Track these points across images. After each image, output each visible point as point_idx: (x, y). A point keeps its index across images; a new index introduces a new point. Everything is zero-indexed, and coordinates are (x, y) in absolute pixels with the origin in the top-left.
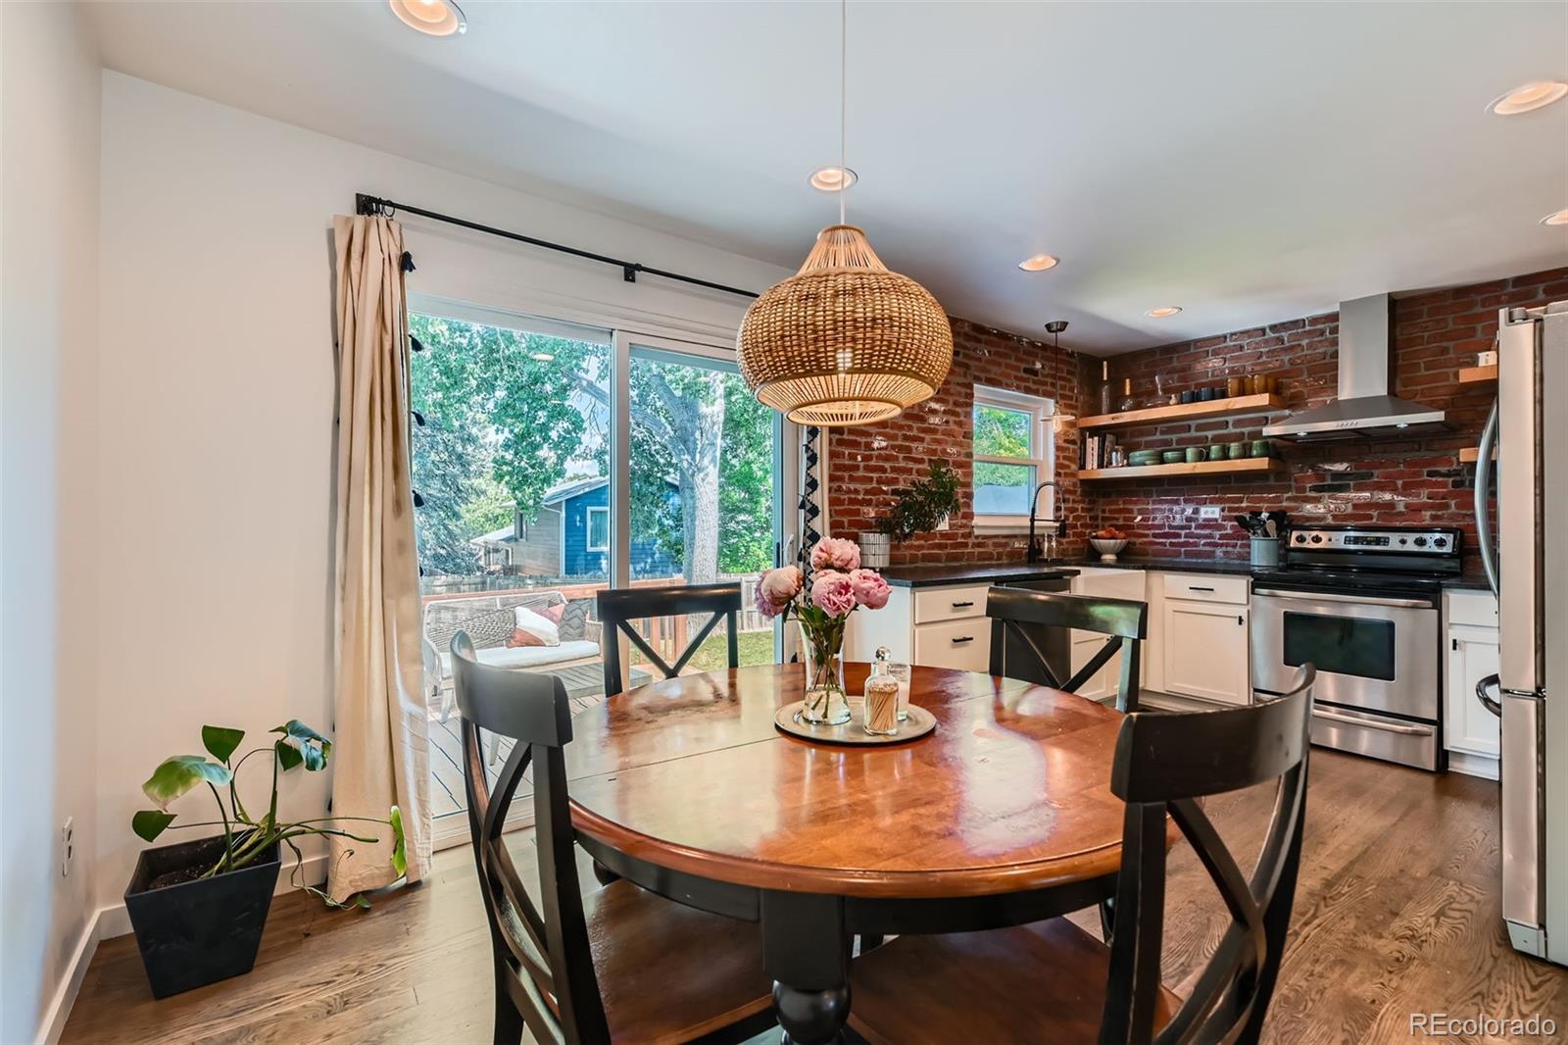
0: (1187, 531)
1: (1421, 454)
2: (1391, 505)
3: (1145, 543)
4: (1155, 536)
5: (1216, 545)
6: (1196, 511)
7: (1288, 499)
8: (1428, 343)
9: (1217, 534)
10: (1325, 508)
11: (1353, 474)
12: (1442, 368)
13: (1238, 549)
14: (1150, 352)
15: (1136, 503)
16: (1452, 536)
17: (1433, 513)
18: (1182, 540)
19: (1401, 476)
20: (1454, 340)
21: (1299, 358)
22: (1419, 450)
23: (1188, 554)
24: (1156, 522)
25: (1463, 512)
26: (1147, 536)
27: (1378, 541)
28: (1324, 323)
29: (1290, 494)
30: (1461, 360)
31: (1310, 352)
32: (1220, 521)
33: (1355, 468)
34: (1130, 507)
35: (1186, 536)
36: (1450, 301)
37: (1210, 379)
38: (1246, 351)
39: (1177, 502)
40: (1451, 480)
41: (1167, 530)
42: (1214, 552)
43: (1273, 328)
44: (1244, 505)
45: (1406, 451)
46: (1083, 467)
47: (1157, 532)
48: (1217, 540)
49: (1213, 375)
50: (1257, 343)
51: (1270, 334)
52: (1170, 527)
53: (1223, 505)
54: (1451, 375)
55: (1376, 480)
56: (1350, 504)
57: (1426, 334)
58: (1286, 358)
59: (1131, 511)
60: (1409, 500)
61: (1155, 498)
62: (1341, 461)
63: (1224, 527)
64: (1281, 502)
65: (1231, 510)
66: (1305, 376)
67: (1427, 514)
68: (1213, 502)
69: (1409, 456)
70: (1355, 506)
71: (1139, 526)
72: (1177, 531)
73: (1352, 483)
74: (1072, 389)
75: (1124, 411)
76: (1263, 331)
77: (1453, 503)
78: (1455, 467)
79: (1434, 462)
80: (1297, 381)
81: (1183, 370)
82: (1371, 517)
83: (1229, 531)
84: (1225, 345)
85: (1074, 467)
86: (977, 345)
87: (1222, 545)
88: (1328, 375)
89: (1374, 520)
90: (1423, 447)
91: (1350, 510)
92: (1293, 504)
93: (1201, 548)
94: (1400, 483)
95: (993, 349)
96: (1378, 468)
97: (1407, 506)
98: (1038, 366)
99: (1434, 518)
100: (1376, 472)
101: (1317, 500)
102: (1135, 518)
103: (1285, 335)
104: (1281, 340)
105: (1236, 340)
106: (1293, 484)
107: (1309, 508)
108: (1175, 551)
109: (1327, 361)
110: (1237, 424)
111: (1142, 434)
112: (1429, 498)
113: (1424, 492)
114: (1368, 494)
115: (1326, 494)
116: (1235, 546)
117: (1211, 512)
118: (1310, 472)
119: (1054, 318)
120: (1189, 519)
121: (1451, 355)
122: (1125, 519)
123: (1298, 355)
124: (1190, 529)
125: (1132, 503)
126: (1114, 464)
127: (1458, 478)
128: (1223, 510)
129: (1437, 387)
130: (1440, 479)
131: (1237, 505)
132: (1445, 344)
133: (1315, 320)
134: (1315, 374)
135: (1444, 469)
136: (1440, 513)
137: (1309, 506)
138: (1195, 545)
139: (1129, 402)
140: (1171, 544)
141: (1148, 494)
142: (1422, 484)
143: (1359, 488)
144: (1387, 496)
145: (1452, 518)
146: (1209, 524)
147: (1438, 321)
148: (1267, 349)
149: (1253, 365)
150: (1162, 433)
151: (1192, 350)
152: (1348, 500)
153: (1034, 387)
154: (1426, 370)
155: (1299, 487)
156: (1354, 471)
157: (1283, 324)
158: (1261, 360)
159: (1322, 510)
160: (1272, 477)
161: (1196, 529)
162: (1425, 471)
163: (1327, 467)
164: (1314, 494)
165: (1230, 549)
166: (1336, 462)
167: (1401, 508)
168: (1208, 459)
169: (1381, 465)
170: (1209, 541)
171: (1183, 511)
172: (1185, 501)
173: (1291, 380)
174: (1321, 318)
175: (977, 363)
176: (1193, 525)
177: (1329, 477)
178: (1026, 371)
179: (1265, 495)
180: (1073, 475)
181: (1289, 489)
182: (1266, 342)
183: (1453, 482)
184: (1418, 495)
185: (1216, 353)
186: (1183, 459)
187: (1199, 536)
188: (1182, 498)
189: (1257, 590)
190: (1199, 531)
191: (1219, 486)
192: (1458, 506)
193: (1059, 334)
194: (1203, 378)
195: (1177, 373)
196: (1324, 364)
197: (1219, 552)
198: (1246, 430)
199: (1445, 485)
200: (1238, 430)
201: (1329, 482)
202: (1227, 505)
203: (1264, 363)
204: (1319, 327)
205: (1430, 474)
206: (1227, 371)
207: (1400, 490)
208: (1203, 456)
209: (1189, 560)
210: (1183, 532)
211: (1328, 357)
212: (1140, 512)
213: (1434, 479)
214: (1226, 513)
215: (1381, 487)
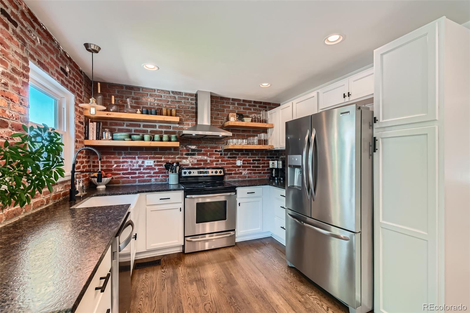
0: (140, 171)
1: (213, 145)
2: (206, 161)
3: (118, 178)
4: (124, 174)
5: (152, 176)
6: (143, 162)
7: (178, 158)
8: (215, 111)
9: (152, 172)
10: (189, 161)
11: (197, 150)
12: (218, 119)
13: (160, 178)
14: (121, 86)
15: (113, 158)
16: (222, 170)
17: (216, 163)
18: (137, 175)
19: (209, 151)
20: (221, 112)
21: (181, 106)
22: (213, 144)
23: (139, 181)
24: (124, 168)
25: (222, 163)
26: (120, 174)
27: (206, 172)
28: (189, 96)
29: (178, 156)
30: (222, 118)
31: (185, 105)
32: (153, 166)
33: (198, 148)
34: (110, 160)
35: (139, 173)
36: (219, 100)
37: (149, 106)
38: (163, 98)
39: (134, 158)
40: (220, 153)
41: (129, 171)
42: (151, 180)
43: (173, 92)
44: (163, 160)
45: (210, 144)
46: (87, 138)
47: (125, 172)
48: (152, 175)
49: (150, 105)
50: (167, 96)
51: (171, 94)
52: (131, 169)
53: (154, 160)
54: (220, 122)
55: (203, 152)
56: (196, 160)
57: (214, 108)
58: (177, 105)
59: (111, 162)
60: (211, 159)
61: (123, 156)
62: (194, 145)
63: (155, 169)
64: (175, 159)
65: (158, 162)
66: (183, 113)
67: (215, 163)
68: (150, 158)
69: (211, 145)
70: (198, 161)
71: (115, 170)
72: (135, 171)
73: (196, 153)
74: (81, 92)
75: (111, 112)
76: (169, 92)
77: (220, 160)
78: (221, 149)
79: (216, 148)
80: (181, 115)
81: (137, 99)
82: (201, 164)
83: (157, 171)
84: (154, 93)
85: (83, 138)
86: (32, 29)
87: (154, 176)
88: (190, 114)
89: (202, 165)
90: (214, 142)
91: (196, 162)
92: (179, 160)
93: (145, 178)
94: (208, 153)
95: (43, 41)
96: (203, 148)
97: (210, 161)
98: (67, 70)
99: (216, 164)
100: (203, 150)
101: (187, 158)
102: (113, 166)
103: (177, 96)
104: (175, 98)
105: (159, 93)
106: (180, 152)
107: (184, 162)
108: (134, 180)
109: (189, 109)
110: (160, 127)
111: (116, 125)
112: (215, 158)
113: (214, 156)
114: (201, 157)
115: (189, 156)
116: (159, 177)
117: (150, 162)
118: (185, 148)
119: (94, 42)
120: (140, 166)
121: (220, 116)
122: (107, 166)
123: (181, 105)
124: (140, 170)
125: (111, 158)
126: (104, 138)
127: (221, 153)
128: (155, 162)
129: (217, 125)
130: (218, 153)
131: (160, 160)
132: (219, 112)
133: (186, 94)
134: (186, 113)
135: (218, 150)
136: (217, 163)
137: (184, 161)
138: (143, 177)
139: (114, 108)
140: (132, 177)
141: (120, 154)
142: (214, 154)
143: (199, 155)
144: (206, 158)
145: (220, 164)
146: (149, 168)
147: (217, 105)
148: (171, 100)
149: (166, 104)
150: (127, 126)
151: (141, 91)
152: (196, 158)
153: (66, 83)
154: (215, 119)
155: (182, 153)
156: (197, 149)
157: (176, 92)
158: (168, 103)
159: (188, 162)
160: (173, 149)
161: (143, 170)
162: (214, 150)
163: (190, 147)
164: (186, 156)
165: (157, 178)
166: (192, 145)
167: (209, 161)
168: (153, 140)
169: (204, 148)
170: (149, 175)
171: (138, 162)
172: (139, 158)
173: (179, 114)
174: (188, 94)
175: (32, 44)
176: (142, 168)
177: (190, 150)
178: (62, 69)
179: (170, 156)
180: (82, 142)
181: (178, 154)
182: (171, 97)
183: (220, 154)
184: (213, 158)
185: (151, 95)
186: (143, 139)
187: (144, 173)
188: (137, 156)
189: (188, 196)
190: (144, 171)
191: (153, 152)
192: (221, 161)
193: (94, 54)
194: (145, 105)
195: (134, 99)
196: (189, 110)
197: (153, 179)
198: (164, 130)
199: (218, 155)
200: (160, 130)
201: (190, 152)
202: (156, 160)
203: (170, 105)
204: (187, 97)
205: (216, 151)
206: (156, 105)
207: (209, 156)
208: (152, 139)
209: (140, 184)
210: (137, 172)
211: (190, 108)
212: (116, 162)
213: (216, 153)
214: (156, 163)
215: (204, 154)
